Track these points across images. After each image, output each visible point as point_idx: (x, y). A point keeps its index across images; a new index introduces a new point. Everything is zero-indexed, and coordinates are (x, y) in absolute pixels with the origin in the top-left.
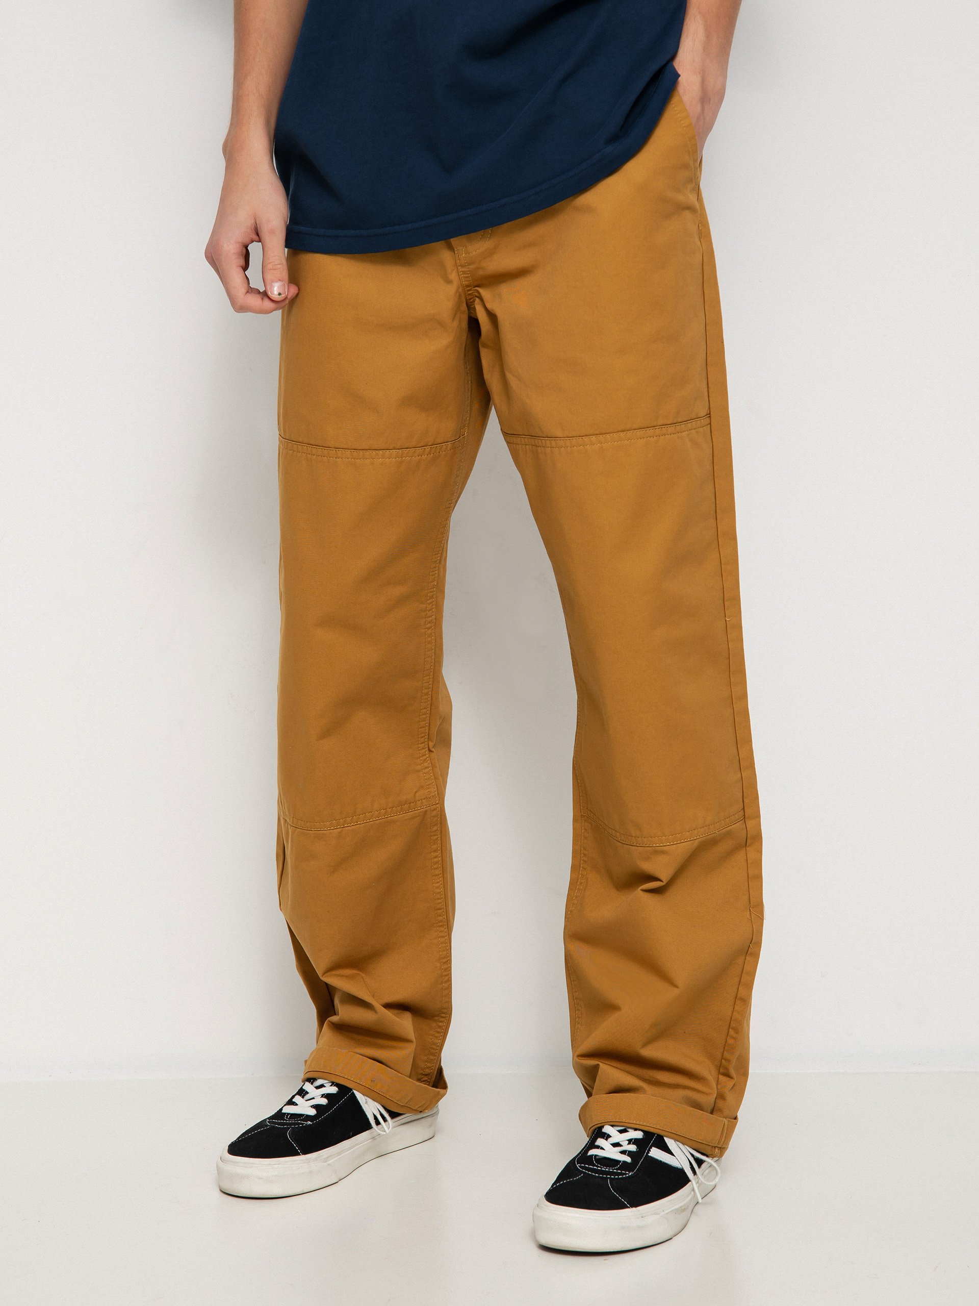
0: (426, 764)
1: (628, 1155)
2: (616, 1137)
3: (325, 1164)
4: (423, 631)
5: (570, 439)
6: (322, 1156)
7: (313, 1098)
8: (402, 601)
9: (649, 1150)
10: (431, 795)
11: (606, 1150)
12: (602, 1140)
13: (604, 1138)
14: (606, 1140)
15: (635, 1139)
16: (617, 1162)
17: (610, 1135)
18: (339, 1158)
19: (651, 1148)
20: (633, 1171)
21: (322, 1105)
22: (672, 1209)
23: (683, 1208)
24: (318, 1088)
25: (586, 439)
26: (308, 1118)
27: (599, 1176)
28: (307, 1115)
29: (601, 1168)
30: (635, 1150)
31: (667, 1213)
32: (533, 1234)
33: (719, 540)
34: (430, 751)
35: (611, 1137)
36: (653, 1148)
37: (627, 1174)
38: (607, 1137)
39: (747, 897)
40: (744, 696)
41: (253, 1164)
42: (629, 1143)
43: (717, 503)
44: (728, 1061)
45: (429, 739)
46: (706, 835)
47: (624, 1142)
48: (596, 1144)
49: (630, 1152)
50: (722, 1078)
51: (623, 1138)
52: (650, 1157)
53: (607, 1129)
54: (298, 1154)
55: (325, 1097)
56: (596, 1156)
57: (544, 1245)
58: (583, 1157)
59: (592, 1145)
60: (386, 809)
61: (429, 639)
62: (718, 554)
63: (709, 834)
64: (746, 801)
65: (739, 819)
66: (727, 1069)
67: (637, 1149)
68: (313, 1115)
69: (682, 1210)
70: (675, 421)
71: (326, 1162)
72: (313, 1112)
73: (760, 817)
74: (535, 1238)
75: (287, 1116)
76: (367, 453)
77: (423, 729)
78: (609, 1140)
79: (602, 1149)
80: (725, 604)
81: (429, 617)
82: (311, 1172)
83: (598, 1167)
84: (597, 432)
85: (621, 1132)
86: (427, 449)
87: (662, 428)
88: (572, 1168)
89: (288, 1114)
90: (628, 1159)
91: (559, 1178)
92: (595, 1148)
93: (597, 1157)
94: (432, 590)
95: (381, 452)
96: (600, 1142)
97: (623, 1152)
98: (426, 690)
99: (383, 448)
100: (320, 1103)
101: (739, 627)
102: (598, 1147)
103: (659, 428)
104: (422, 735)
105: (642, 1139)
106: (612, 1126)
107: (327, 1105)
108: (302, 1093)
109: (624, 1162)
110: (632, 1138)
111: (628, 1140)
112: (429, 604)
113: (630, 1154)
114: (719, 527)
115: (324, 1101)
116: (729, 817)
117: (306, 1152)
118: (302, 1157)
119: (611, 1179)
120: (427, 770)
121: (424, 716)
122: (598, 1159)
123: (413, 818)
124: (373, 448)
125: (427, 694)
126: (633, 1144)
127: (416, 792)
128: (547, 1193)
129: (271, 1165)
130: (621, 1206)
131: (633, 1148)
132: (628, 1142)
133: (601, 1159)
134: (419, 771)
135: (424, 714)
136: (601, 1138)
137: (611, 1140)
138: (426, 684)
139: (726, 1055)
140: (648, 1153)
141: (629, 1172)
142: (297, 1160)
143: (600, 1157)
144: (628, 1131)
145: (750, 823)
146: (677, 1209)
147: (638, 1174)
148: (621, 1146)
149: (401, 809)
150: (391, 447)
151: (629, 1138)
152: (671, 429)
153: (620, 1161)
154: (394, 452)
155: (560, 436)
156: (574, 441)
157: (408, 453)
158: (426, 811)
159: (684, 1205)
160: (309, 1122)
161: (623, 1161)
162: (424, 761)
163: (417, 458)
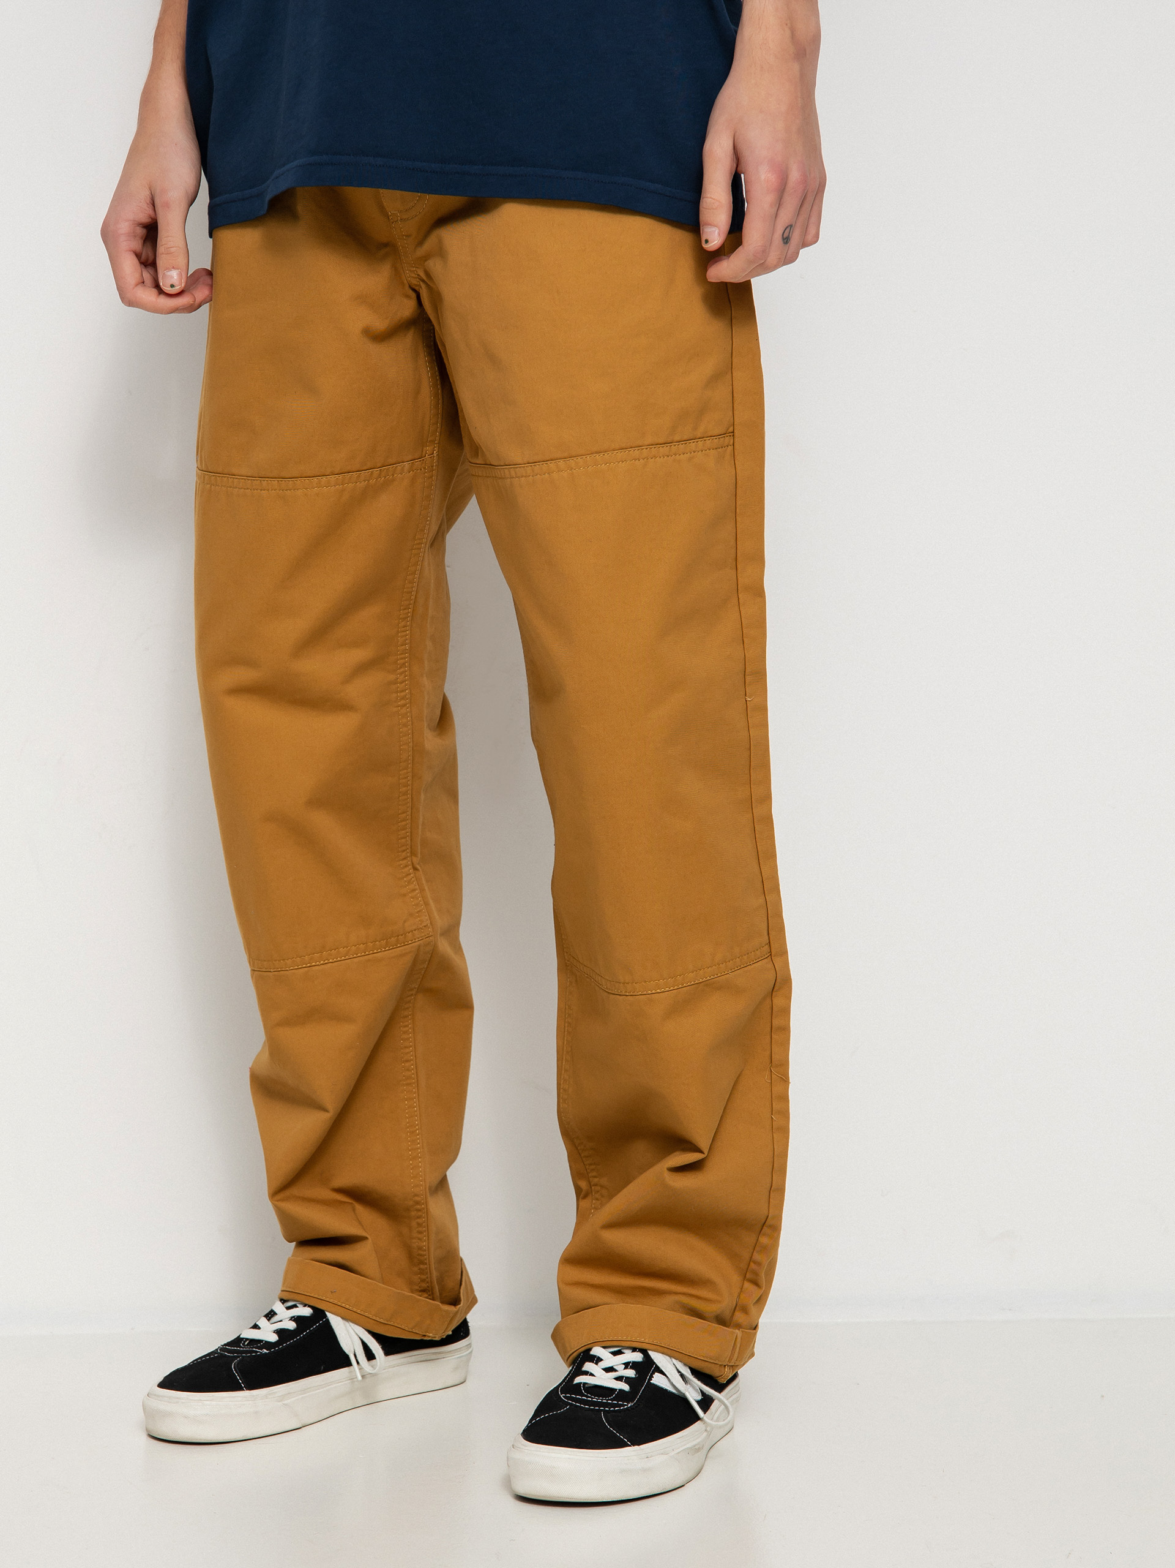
0: (412, 887)
1: (625, 1382)
2: (609, 1360)
3: (281, 1403)
4: (395, 709)
5: (531, 466)
6: (276, 1393)
7: (281, 1321)
8: (362, 669)
9: (651, 1377)
10: (423, 925)
11: (597, 1376)
12: (591, 1364)
13: (593, 1362)
14: (597, 1364)
15: (633, 1362)
16: (612, 1390)
17: (601, 1357)
18: (302, 1398)
19: (653, 1373)
20: (632, 1401)
21: (288, 1329)
22: (685, 1447)
23: (697, 1447)
24: (288, 1308)
25: (552, 465)
26: (268, 1345)
27: (589, 1409)
28: (266, 1341)
29: (592, 1398)
30: (634, 1376)
31: (678, 1453)
32: (507, 1482)
33: (740, 596)
34: (415, 869)
35: (602, 1360)
36: (656, 1373)
37: (626, 1405)
38: (597, 1360)
39: (768, 1053)
40: (767, 798)
41: (179, 1398)
42: (626, 1368)
43: (738, 548)
44: (759, 1264)
45: (413, 853)
46: (716, 976)
47: (619, 1366)
48: (584, 1369)
49: (627, 1378)
50: (747, 1285)
51: (617, 1361)
52: (653, 1384)
53: (597, 1351)
54: (241, 1389)
55: (294, 1321)
56: (585, 1384)
57: (522, 1495)
58: (568, 1385)
59: (578, 1371)
60: (366, 943)
61: (404, 720)
62: (738, 614)
63: (719, 975)
64: (772, 933)
65: (762, 957)
66: (756, 1274)
67: (635, 1375)
68: (273, 1341)
69: (696, 1449)
70: (669, 440)
71: (281, 1401)
72: (274, 1338)
73: (787, 953)
74: (511, 1488)
75: (245, 1342)
76: (298, 482)
77: (403, 840)
78: (600, 1364)
79: (592, 1375)
80: (746, 679)
81: (402, 691)
82: (256, 1412)
83: (588, 1397)
84: (566, 455)
85: (615, 1354)
86: (376, 471)
87: (651, 448)
88: (555, 1399)
89: (247, 1339)
90: (626, 1387)
91: (539, 1411)
92: (583, 1375)
93: (586, 1386)
94: (403, 656)
95: (315, 479)
96: (588, 1366)
97: (619, 1379)
98: (404, 789)
99: (318, 474)
100: (286, 1328)
101: (764, 709)
102: (586, 1373)
103: (647, 448)
104: (404, 848)
105: (641, 1362)
106: (604, 1347)
107: (295, 1330)
108: (270, 1315)
109: (621, 1391)
110: (629, 1361)
111: (623, 1364)
112: (401, 674)
113: (628, 1380)
114: (739, 579)
115: (292, 1325)
116: (748, 954)
117: (251, 1387)
118: (246, 1393)
119: (604, 1411)
120: (413, 894)
121: (403, 823)
122: (588, 1388)
123: (402, 955)
124: (305, 475)
125: (405, 793)
126: (631, 1368)
127: (405, 922)
128: (524, 1431)
129: (201, 1400)
130: (621, 1445)
131: (631, 1373)
132: (624, 1366)
133: (590, 1387)
134: (405, 895)
135: (403, 821)
136: (590, 1362)
137: (603, 1365)
138: (404, 780)
139: (757, 1257)
140: (650, 1379)
141: (628, 1403)
142: (238, 1397)
143: (589, 1385)
144: (623, 1353)
145: (778, 961)
146: (691, 1448)
147: (639, 1405)
148: (616, 1371)
149: (387, 942)
150: (328, 471)
151: (626, 1361)
152: (664, 450)
153: (616, 1390)
154: (333, 478)
155: (520, 462)
156: (537, 468)
157: (350, 478)
158: (419, 946)
159: (698, 1444)
160: (265, 1351)
161: (619, 1390)
162: (409, 882)
163: (364, 484)
